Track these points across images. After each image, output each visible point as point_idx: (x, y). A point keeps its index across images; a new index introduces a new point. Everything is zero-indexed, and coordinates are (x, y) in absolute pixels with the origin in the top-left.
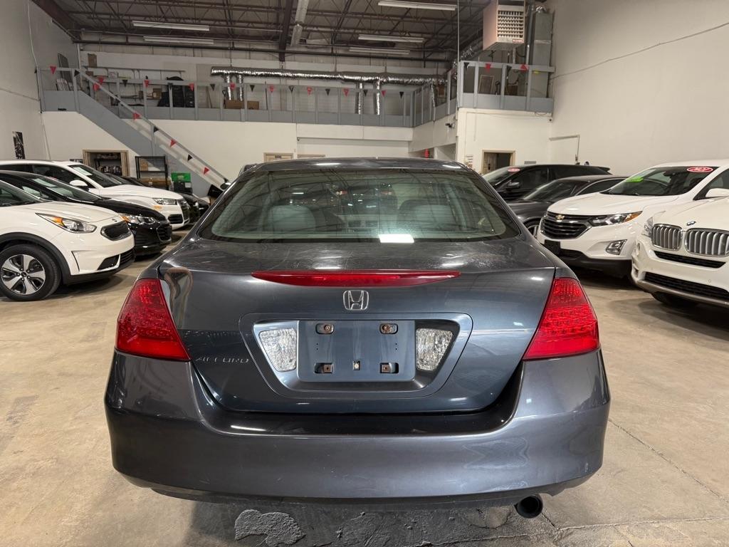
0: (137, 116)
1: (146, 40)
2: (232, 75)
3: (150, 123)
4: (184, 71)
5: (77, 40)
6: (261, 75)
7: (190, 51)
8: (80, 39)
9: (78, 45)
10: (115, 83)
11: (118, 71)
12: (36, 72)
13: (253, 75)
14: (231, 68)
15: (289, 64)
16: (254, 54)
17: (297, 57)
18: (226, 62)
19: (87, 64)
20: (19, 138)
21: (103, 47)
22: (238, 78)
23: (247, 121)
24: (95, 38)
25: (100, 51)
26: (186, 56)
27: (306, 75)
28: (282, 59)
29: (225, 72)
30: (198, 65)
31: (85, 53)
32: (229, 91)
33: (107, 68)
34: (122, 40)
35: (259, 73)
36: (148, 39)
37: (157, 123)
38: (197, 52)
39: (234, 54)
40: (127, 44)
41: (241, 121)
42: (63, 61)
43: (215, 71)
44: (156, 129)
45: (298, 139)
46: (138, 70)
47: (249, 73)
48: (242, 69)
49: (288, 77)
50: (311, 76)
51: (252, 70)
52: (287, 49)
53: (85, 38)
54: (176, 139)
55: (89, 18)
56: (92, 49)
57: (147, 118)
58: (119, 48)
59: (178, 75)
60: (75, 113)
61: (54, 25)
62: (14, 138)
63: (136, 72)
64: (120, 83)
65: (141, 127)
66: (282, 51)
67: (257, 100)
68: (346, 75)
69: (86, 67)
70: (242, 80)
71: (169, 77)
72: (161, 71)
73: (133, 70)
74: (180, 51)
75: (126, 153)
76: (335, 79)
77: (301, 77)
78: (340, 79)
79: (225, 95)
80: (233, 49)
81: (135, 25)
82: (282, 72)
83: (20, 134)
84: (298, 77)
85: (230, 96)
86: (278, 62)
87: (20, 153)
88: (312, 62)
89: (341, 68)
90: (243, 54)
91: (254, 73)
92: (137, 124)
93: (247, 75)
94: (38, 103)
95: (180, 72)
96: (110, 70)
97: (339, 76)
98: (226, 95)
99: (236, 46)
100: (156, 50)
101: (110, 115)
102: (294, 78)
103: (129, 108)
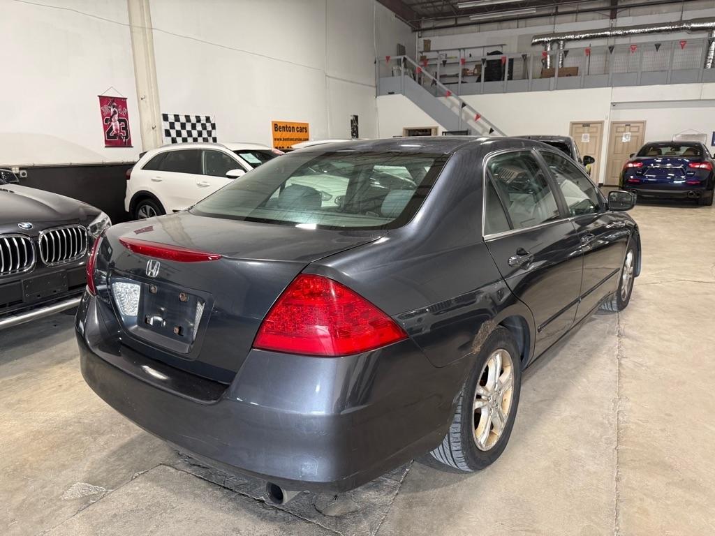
0: (449, 94)
1: (472, 19)
2: (553, 42)
3: (460, 100)
4: (504, 45)
5: (417, 28)
6: (586, 38)
7: (514, 23)
8: (419, 27)
9: (417, 33)
10: (436, 65)
11: (447, 52)
12: (375, 62)
13: (575, 39)
14: (554, 34)
15: (622, 21)
16: (580, 16)
17: (632, 11)
18: (548, 29)
19: (422, 49)
20: (355, 120)
21: (438, 31)
22: (559, 44)
23: (557, 89)
24: (430, 25)
25: (434, 36)
26: (509, 28)
27: (640, 30)
28: (613, 16)
29: (546, 39)
30: (520, 37)
31: (422, 39)
32: (548, 60)
33: (438, 51)
34: (452, 23)
35: (583, 36)
36: (474, 18)
37: (465, 98)
38: (522, 22)
39: (559, 18)
40: (456, 26)
41: (549, 90)
42: (401, 50)
43: (536, 41)
44: (464, 105)
45: (614, 104)
46: (464, 49)
47: (572, 37)
48: (564, 34)
49: (617, 35)
50: (646, 30)
51: (575, 33)
52: (619, 4)
53: (423, 26)
54: (480, 113)
55: (422, 8)
56: (428, 36)
57: (458, 95)
58: (450, 30)
59: (499, 49)
60: (400, 95)
61: (396, 19)
62: (352, 121)
63: (462, 51)
64: (441, 64)
65: (453, 104)
66: (613, 7)
67: (577, 66)
68: (695, 23)
69: (421, 52)
70: (564, 46)
71: (489, 52)
72: (484, 47)
73: (459, 49)
74: (505, 24)
75: (436, 129)
76: (678, 29)
77: (633, 34)
78: (685, 28)
79: (543, 64)
80: (557, 14)
81: (460, 7)
82: (610, 31)
83: (356, 117)
84: (629, 33)
85: (549, 64)
86: (609, 20)
87: (355, 133)
88: (651, 14)
89: (688, 15)
90: (570, 17)
91: (578, 37)
92: (450, 100)
93: (570, 40)
94: (375, 89)
95: (502, 45)
96: (440, 53)
97: (685, 26)
98: (545, 64)
99: (560, 10)
100: (483, 27)
101: (427, 95)
102: (625, 35)
103: (444, 87)
